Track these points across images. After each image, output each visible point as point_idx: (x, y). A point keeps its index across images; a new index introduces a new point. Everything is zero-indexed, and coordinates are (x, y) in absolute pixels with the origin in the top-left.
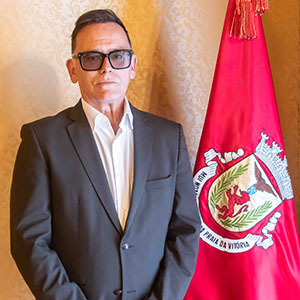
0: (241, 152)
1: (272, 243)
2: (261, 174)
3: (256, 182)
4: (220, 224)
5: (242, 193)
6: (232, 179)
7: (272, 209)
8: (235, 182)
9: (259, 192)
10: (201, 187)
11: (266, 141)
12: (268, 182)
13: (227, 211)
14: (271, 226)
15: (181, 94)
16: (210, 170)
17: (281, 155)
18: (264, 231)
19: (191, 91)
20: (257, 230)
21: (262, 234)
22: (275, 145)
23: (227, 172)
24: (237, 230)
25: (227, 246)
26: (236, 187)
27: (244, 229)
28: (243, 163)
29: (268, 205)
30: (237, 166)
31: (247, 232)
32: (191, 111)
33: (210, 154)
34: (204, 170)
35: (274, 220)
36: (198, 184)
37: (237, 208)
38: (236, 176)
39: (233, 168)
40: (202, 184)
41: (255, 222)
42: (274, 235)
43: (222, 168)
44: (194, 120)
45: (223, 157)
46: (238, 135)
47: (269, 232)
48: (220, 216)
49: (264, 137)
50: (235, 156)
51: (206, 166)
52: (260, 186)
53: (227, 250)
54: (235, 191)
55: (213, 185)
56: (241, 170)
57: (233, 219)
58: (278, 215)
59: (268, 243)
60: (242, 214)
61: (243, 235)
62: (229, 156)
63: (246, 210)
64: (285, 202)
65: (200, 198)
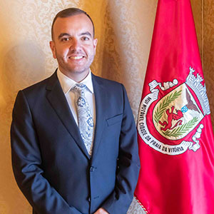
0: (176, 82)
1: (199, 147)
2: (190, 97)
3: (187, 103)
4: (162, 134)
5: (177, 111)
6: (170, 101)
7: (198, 122)
8: (172, 104)
9: (189, 111)
10: (147, 108)
11: (193, 73)
12: (195, 103)
13: (167, 125)
14: (198, 135)
15: (124, 43)
16: (153, 96)
17: (203, 83)
18: (194, 139)
19: (130, 41)
20: (189, 138)
21: (192, 141)
22: (199, 76)
23: (166, 97)
24: (174, 138)
25: (168, 150)
26: (173, 108)
27: (180, 137)
28: (178, 89)
29: (195, 119)
30: (173, 92)
31: (182, 140)
33: (153, 84)
34: (149, 95)
35: (199, 130)
36: (145, 106)
37: (174, 122)
38: (173, 99)
39: (170, 93)
40: (148, 106)
41: (187, 132)
42: (200, 141)
43: (162, 94)
44: (132, 62)
45: (163, 86)
46: (174, 70)
47: (197, 139)
48: (162, 129)
49: (192, 70)
50: (171, 85)
51: (151, 92)
52: (190, 106)
53: (167, 153)
54: (172, 110)
55: (156, 107)
56: (176, 95)
57: (171, 131)
58: (202, 126)
59: (197, 147)
60: (177, 127)
61: (179, 142)
62: (167, 85)
63: (180, 124)
65: (147, 116)
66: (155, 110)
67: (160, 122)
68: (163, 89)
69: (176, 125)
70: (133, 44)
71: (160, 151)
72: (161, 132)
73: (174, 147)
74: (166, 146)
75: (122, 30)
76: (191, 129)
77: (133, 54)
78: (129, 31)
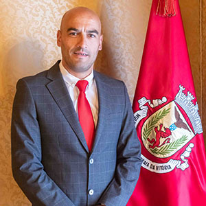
0: (164, 99)
1: (188, 166)
2: (179, 115)
6: (158, 119)
7: (187, 141)
9: (178, 129)
11: (183, 91)
12: (184, 121)
13: (155, 142)
14: (187, 154)
15: (117, 58)
17: (194, 102)
18: (182, 157)
19: (124, 56)
20: (177, 157)
21: (180, 160)
22: (189, 94)
23: (155, 114)
24: (162, 156)
25: (155, 168)
26: (161, 125)
27: (167, 156)
28: (166, 107)
29: (184, 138)
30: (162, 109)
32: (124, 71)
34: (138, 112)
35: (189, 149)
38: (161, 117)
39: (159, 111)
40: (137, 123)
41: (175, 151)
42: (189, 160)
43: (151, 111)
44: (126, 77)
45: (152, 103)
46: (163, 87)
47: (185, 158)
48: (150, 146)
49: (182, 88)
50: (160, 102)
51: (140, 109)
53: (155, 171)
55: (145, 124)
56: (165, 113)
57: (159, 148)
58: (192, 145)
59: (185, 166)
62: (156, 102)
63: (168, 142)
64: (197, 135)
66: (144, 127)
67: (148, 139)
68: (152, 106)
69: (164, 143)
70: (127, 58)
71: (148, 168)
72: (149, 150)
73: (161, 165)
74: (154, 164)
75: (116, 44)
76: (179, 148)
77: (126, 69)
78: (122, 45)
